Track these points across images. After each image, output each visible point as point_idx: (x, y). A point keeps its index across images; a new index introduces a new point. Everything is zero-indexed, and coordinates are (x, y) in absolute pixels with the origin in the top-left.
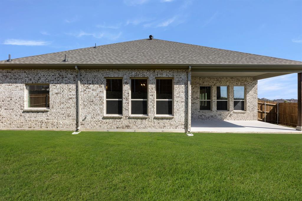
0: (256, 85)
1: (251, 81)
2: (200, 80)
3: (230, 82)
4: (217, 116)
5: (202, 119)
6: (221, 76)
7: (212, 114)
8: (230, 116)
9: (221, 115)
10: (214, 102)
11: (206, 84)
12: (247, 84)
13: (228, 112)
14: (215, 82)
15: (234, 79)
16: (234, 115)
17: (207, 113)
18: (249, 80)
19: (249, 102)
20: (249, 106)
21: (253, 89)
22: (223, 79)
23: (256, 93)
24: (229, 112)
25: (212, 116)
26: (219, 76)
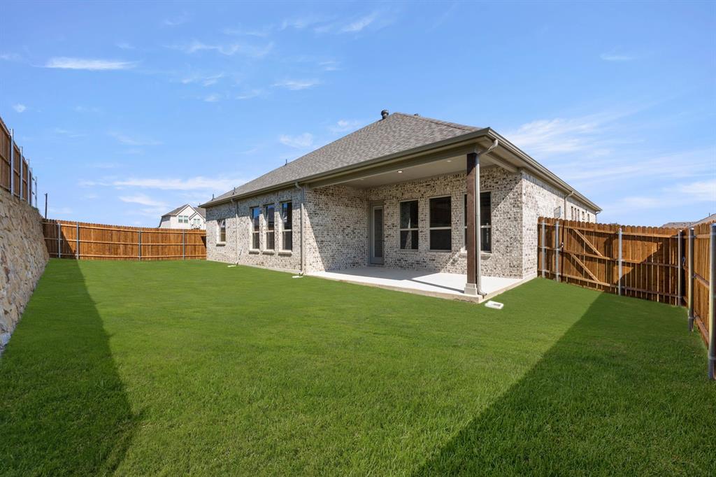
0: (516, 183)
1: (505, 176)
2: (397, 190)
3: (453, 186)
4: (428, 261)
5: (402, 267)
6: (435, 176)
7: (418, 259)
8: (453, 264)
9: (434, 260)
10: (422, 232)
11: (407, 197)
12: (493, 184)
13: (448, 254)
14: (423, 190)
15: (462, 178)
16: (463, 261)
17: (410, 255)
18: (499, 174)
19: (498, 230)
20: (498, 241)
21: (511, 195)
22: (438, 182)
23: (518, 206)
24: (451, 254)
25: (418, 263)
26: (430, 177)
